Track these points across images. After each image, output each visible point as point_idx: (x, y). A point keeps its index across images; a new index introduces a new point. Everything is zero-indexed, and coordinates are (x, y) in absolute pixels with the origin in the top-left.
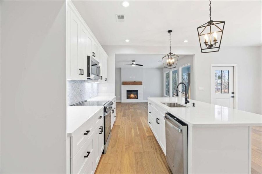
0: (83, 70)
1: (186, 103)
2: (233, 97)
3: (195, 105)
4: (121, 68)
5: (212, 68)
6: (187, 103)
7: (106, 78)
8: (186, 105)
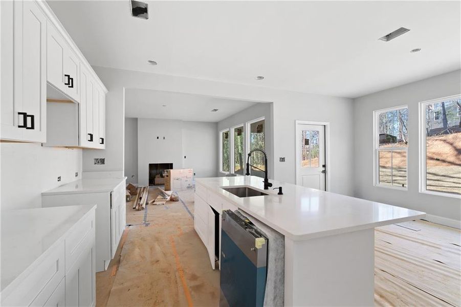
0: (32, 117)
1: (266, 188)
2: (324, 172)
3: (283, 192)
4: (136, 119)
5: (297, 125)
6: (269, 187)
7: (103, 139)
8: (266, 190)
